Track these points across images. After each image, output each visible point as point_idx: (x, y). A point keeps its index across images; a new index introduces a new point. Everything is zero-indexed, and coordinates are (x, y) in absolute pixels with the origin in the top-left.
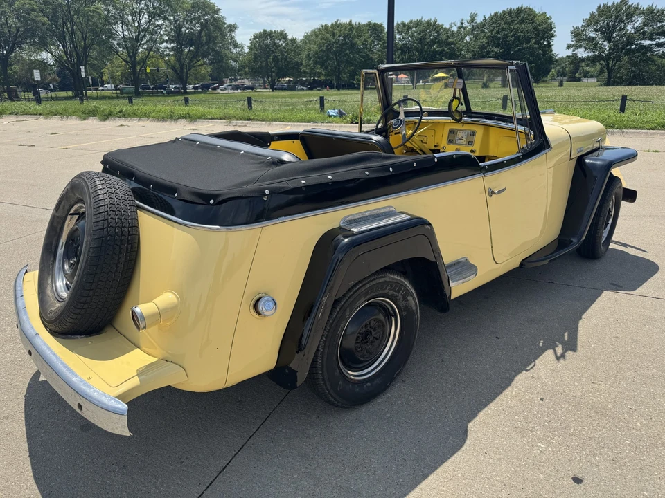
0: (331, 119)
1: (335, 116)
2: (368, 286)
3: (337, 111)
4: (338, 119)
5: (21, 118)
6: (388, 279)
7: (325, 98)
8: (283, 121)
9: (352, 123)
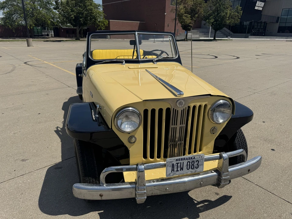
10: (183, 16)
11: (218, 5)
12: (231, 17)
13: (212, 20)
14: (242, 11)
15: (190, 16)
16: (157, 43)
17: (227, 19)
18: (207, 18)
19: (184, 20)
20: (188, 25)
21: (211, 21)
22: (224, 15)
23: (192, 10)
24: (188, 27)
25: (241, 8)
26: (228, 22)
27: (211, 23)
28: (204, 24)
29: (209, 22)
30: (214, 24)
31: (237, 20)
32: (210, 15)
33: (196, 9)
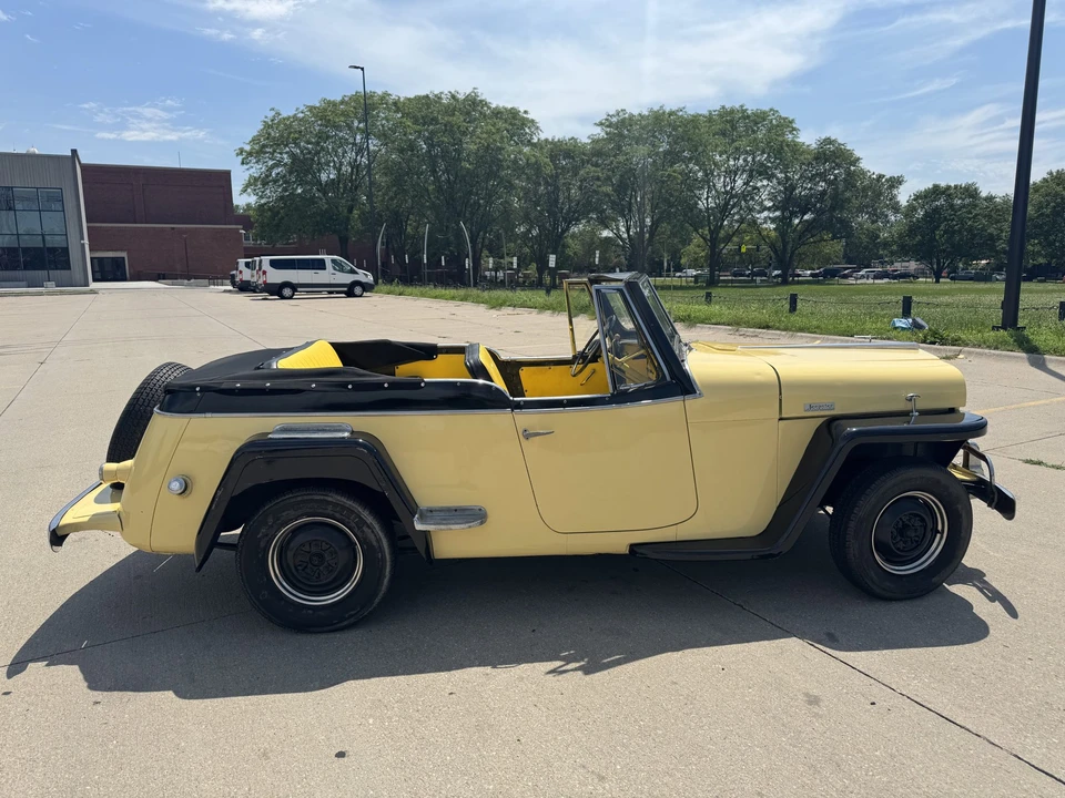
0: (895, 333)
1: (903, 329)
2: (299, 499)
3: (910, 320)
4: (908, 334)
5: (518, 310)
6: (330, 499)
7: (914, 298)
8: (815, 332)
9: (924, 342)
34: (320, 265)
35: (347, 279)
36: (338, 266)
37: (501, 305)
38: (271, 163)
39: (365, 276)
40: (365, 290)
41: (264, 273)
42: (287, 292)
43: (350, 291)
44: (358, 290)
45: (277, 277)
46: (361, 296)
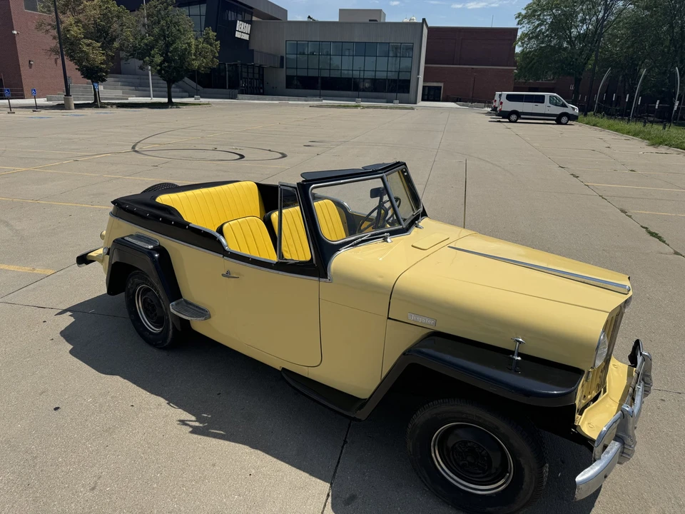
10: (81, 44)
11: (163, 22)
12: (199, 53)
13: (158, 59)
14: (219, 42)
15: (99, 44)
16: (19, 113)
17: (194, 57)
18: (142, 53)
19: (87, 54)
20: (97, 67)
21: (156, 59)
22: (186, 49)
23: (99, 31)
24: (97, 72)
25: (215, 34)
26: (196, 64)
27: (158, 65)
28: (141, 68)
29: (151, 63)
30: (165, 67)
31: (212, 61)
32: (150, 47)
33: (110, 27)
34: (540, 100)
35: (558, 110)
36: (554, 102)
37: (660, 144)
38: (537, 23)
39: (573, 109)
40: (569, 119)
41: (501, 103)
42: (513, 117)
43: (559, 120)
44: (564, 119)
45: (509, 106)
46: (566, 124)
